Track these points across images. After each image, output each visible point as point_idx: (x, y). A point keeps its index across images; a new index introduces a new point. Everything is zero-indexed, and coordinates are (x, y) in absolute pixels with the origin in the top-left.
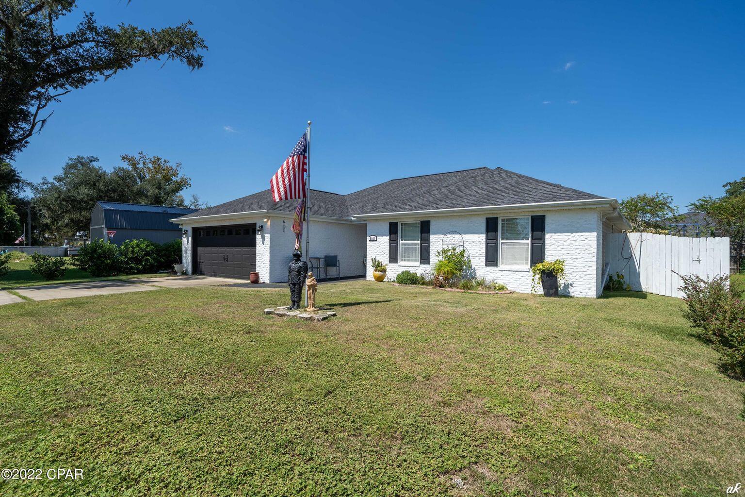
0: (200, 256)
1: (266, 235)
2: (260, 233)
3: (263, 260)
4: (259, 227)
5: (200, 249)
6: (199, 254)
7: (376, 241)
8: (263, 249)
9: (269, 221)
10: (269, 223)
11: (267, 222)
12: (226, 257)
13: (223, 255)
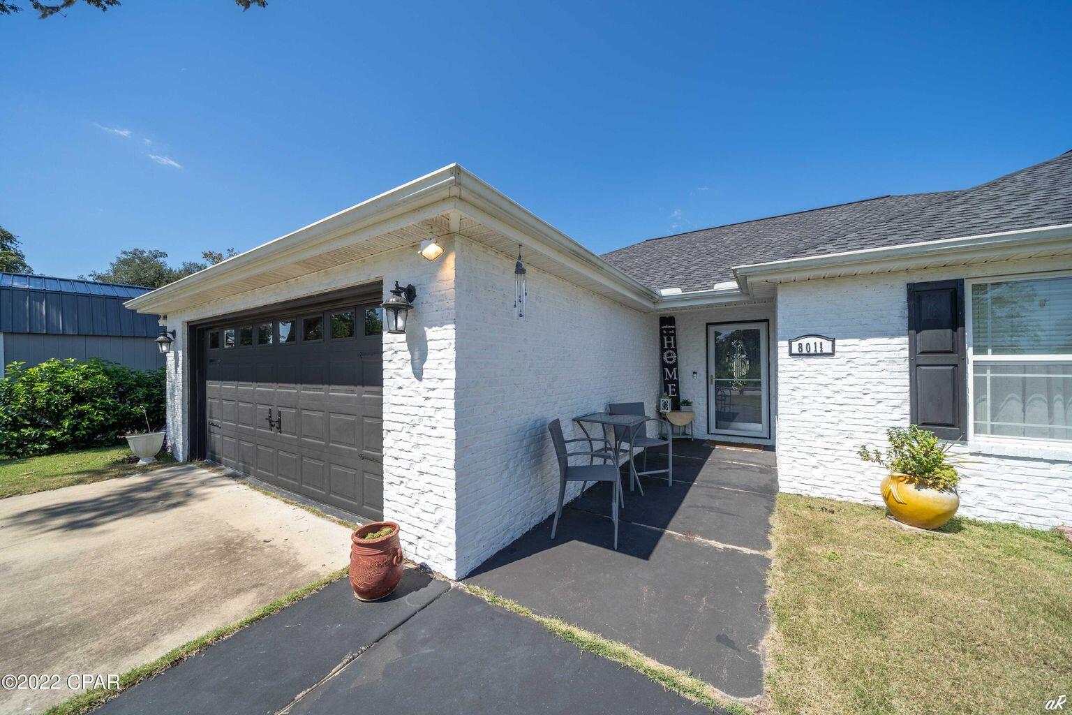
0: (211, 406)
1: (431, 333)
2: (400, 323)
3: (417, 454)
4: (397, 292)
5: (212, 386)
6: (209, 401)
7: (833, 354)
8: (421, 401)
9: (451, 261)
10: (449, 270)
11: (441, 259)
12: (275, 418)
13: (267, 408)
